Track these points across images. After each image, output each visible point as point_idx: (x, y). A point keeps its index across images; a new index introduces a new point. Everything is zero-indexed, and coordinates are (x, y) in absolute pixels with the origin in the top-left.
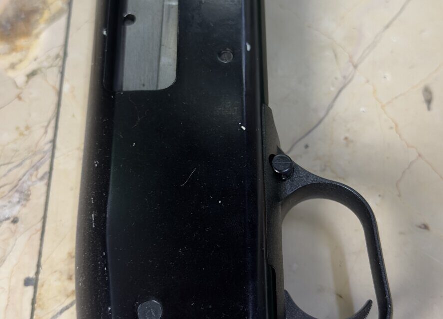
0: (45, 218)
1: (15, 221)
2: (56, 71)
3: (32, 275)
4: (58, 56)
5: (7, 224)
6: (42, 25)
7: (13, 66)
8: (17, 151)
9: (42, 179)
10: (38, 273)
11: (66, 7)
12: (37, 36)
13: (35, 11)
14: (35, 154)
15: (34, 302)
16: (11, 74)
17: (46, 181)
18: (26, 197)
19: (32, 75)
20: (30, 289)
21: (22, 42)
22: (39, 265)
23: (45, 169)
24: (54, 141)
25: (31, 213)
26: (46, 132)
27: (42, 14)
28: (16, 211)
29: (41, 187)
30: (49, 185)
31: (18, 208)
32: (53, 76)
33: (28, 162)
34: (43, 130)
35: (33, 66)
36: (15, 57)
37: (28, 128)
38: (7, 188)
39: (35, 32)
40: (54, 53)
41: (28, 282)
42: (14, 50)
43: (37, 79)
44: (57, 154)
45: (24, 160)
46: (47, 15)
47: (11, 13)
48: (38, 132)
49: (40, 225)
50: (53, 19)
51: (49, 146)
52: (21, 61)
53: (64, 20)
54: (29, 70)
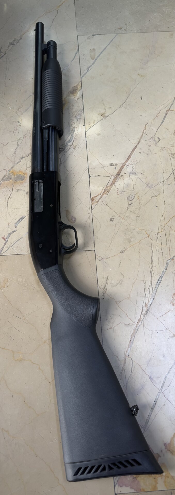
2: (82, 98)
5: (79, 119)
13: (76, 90)
14: (81, 110)
16: (74, 99)
18: (81, 115)
20: (84, 126)
23: (83, 111)
26: (82, 107)
28: (80, 117)
30: (84, 114)
37: (79, 106)
38: (78, 114)
39: (77, 93)
40: (81, 96)
42: (74, 95)
43: (79, 99)
44: (84, 109)
45: (79, 111)
46: (78, 90)
53: (81, 90)
54: (77, 98)
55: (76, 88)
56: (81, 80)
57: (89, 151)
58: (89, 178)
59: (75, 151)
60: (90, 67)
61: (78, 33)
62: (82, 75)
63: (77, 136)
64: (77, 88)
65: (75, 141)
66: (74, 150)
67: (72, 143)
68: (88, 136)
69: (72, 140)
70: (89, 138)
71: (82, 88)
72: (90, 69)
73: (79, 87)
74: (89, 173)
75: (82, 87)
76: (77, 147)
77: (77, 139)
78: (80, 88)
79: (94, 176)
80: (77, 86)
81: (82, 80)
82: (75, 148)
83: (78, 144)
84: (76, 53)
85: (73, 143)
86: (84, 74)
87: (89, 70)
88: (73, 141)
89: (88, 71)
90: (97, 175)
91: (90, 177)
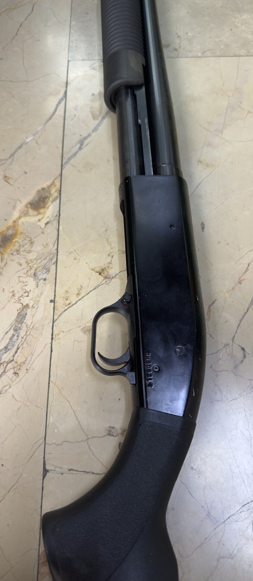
0: (56, 278)
1: (45, 280)
2: (56, 221)
3: (53, 299)
4: (57, 216)
5: (42, 281)
6: (50, 203)
7: (39, 220)
8: (43, 253)
9: (54, 264)
10: (55, 298)
11: (59, 195)
12: (48, 208)
13: (46, 197)
14: (50, 254)
15: (54, 308)
16: (39, 223)
17: (55, 265)
18: (48, 271)
19: (47, 223)
20: (53, 304)
21: (42, 211)
22: (55, 295)
23: (55, 260)
24: (57, 249)
25: (50, 277)
26: (54, 246)
27: (49, 198)
28: (45, 276)
29: (54, 267)
30: (56, 266)
31: (46, 275)
32: (55, 223)
33: (48, 258)
34: (53, 245)
35: (48, 220)
36: (40, 217)
37: (47, 245)
38: (41, 268)
39: (47, 206)
40: (55, 215)
41: (51, 301)
42: (39, 214)
43: (49, 225)
44: (59, 254)
45: (47, 257)
46: (51, 199)
47: (37, 199)
48: (51, 246)
49: (54, 281)
50: (54, 200)
51: (55, 251)
52: (42, 218)
53: (58, 201)
54: (46, 222)
55: (48, 194)
56: (60, 173)
57: (54, 381)
58: (44, 476)
59: (18, 380)
60: (85, 138)
61: (70, 54)
62: (66, 157)
63: (28, 334)
64: (50, 194)
65: (23, 348)
66: (15, 377)
67: (14, 356)
68: (58, 334)
69: (13, 346)
70: (60, 339)
71: (60, 194)
72: (86, 142)
73: (54, 192)
74: (44, 458)
75: (60, 191)
76: (24, 368)
77: (27, 343)
78: (56, 194)
79: (57, 469)
80: (49, 187)
81: (63, 172)
82: (18, 372)
83: (29, 359)
84: (59, 103)
85: (17, 355)
86: (70, 155)
87: (84, 145)
88: (15, 348)
89: (80, 148)
90: (66, 467)
91: (45, 471)
